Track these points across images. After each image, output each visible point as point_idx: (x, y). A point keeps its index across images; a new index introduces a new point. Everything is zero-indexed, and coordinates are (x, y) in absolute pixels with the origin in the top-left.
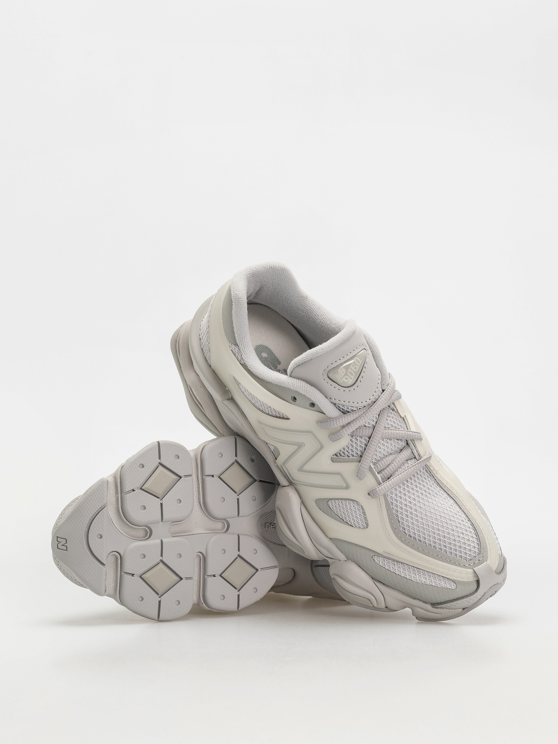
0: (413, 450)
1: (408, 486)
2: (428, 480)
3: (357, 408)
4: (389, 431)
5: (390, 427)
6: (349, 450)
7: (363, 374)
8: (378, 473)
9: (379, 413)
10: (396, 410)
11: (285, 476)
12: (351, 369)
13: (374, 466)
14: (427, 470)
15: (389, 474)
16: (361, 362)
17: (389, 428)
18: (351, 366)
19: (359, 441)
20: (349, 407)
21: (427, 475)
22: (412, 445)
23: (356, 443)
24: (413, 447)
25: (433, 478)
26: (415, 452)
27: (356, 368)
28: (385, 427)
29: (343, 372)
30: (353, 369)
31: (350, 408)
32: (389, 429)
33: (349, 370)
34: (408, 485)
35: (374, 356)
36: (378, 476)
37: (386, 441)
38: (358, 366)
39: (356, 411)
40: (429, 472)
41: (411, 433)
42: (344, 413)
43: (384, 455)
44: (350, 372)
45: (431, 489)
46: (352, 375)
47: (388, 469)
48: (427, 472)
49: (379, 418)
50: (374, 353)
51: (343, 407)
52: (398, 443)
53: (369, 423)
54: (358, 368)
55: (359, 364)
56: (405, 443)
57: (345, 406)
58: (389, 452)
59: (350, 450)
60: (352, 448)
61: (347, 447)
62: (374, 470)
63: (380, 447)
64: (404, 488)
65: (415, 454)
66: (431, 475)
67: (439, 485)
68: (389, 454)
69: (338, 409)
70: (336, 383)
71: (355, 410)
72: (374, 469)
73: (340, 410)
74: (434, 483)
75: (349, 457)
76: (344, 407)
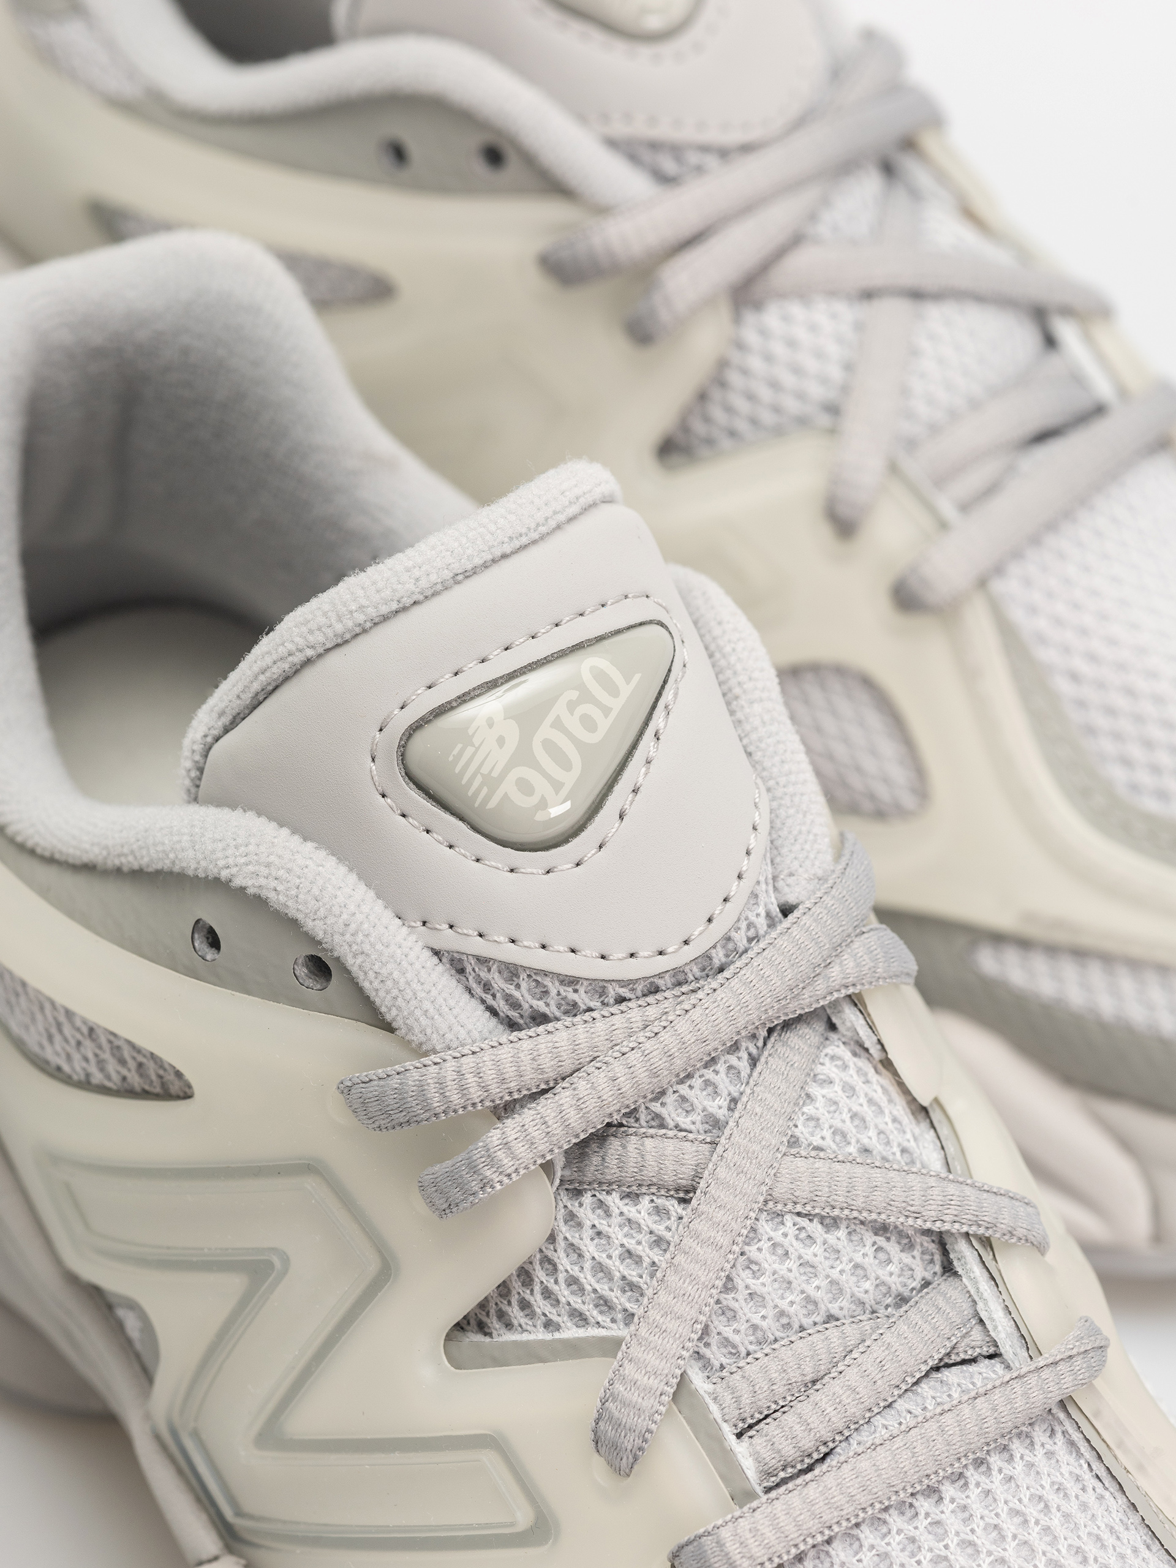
0: (980, 1306)
1: (940, 1531)
2: (1084, 1507)
3: (603, 993)
4: (819, 1164)
5: (829, 1143)
6: (556, 1282)
7: (634, 771)
8: (739, 1435)
9: (754, 1051)
10: (875, 1051)
11: (180, 1472)
12: (558, 724)
13: (709, 1387)
14: (1076, 1436)
15: (808, 1443)
16: (626, 691)
17: (822, 1150)
18: (560, 709)
19: (619, 1219)
20: (547, 982)
21: (1078, 1471)
22: (977, 1271)
23: (599, 1233)
24: (985, 1286)
25: (1118, 1495)
26: (999, 1314)
27: (588, 723)
28: (794, 1142)
29: (501, 741)
30: (573, 723)
31: (553, 987)
32: (822, 1154)
33: (545, 731)
34: (938, 1523)
35: (737, 698)
36: (741, 1449)
37: (801, 1229)
38: (606, 711)
39: (595, 1014)
40: (1088, 1454)
41: (968, 1191)
42: (512, 1026)
43: (784, 1321)
44: (548, 745)
45: (1096, 1560)
46: (565, 764)
47: (804, 1408)
48: (1079, 1455)
49: (750, 1076)
50: (733, 682)
51: (509, 980)
52: (882, 1256)
53: (686, 1105)
54: (604, 725)
55: (617, 705)
56: (932, 1261)
57: (523, 976)
58: (816, 1303)
59: (563, 1286)
60: (575, 1271)
61: (547, 1266)
62: (714, 1408)
63: (755, 1267)
64: (913, 1540)
65: (995, 1328)
66: (1103, 1473)
67: (1156, 1546)
68: (819, 1319)
69: (483, 1001)
70: (462, 819)
71: (592, 1004)
72: (709, 1400)
73: (494, 1012)
74: (1119, 1528)
75: (558, 1328)
76: (518, 986)
